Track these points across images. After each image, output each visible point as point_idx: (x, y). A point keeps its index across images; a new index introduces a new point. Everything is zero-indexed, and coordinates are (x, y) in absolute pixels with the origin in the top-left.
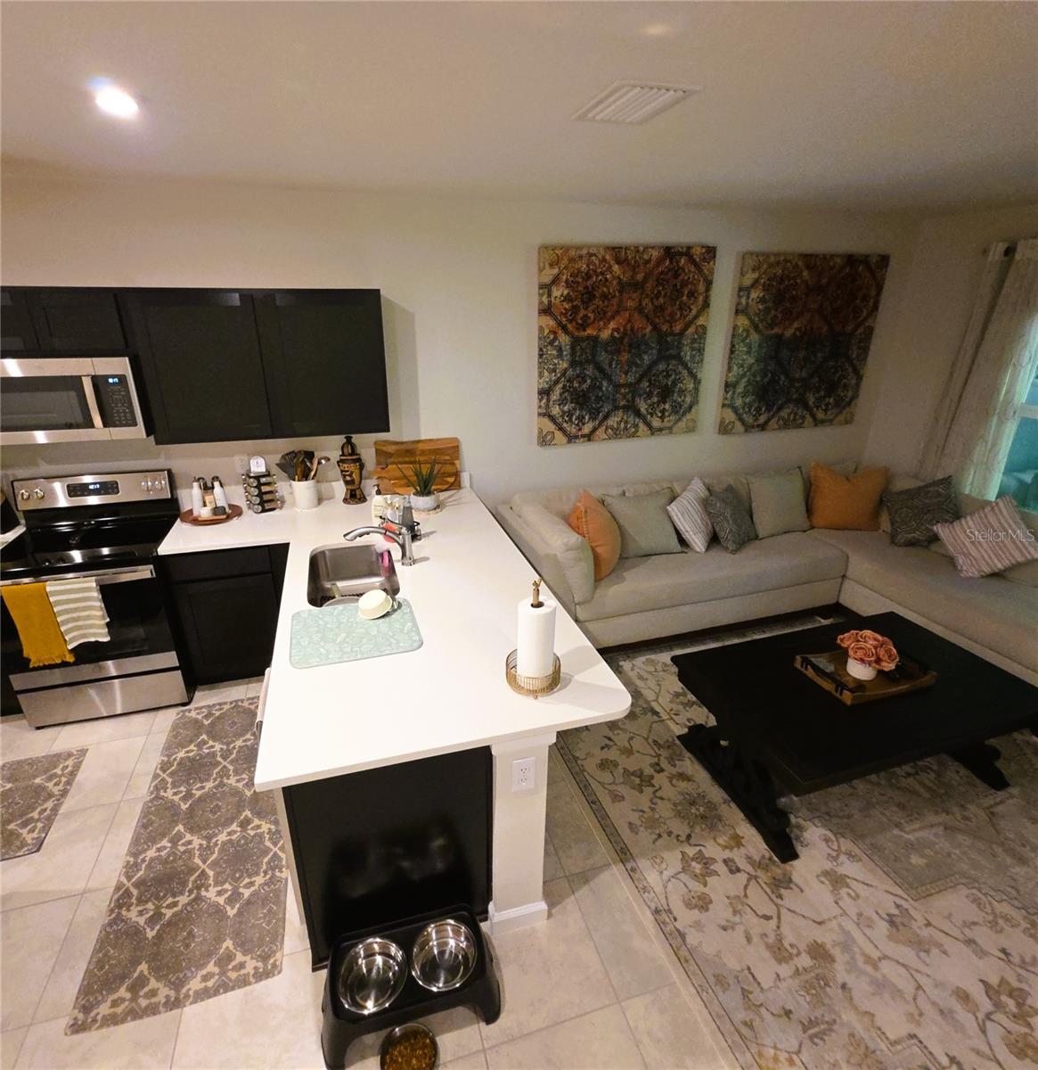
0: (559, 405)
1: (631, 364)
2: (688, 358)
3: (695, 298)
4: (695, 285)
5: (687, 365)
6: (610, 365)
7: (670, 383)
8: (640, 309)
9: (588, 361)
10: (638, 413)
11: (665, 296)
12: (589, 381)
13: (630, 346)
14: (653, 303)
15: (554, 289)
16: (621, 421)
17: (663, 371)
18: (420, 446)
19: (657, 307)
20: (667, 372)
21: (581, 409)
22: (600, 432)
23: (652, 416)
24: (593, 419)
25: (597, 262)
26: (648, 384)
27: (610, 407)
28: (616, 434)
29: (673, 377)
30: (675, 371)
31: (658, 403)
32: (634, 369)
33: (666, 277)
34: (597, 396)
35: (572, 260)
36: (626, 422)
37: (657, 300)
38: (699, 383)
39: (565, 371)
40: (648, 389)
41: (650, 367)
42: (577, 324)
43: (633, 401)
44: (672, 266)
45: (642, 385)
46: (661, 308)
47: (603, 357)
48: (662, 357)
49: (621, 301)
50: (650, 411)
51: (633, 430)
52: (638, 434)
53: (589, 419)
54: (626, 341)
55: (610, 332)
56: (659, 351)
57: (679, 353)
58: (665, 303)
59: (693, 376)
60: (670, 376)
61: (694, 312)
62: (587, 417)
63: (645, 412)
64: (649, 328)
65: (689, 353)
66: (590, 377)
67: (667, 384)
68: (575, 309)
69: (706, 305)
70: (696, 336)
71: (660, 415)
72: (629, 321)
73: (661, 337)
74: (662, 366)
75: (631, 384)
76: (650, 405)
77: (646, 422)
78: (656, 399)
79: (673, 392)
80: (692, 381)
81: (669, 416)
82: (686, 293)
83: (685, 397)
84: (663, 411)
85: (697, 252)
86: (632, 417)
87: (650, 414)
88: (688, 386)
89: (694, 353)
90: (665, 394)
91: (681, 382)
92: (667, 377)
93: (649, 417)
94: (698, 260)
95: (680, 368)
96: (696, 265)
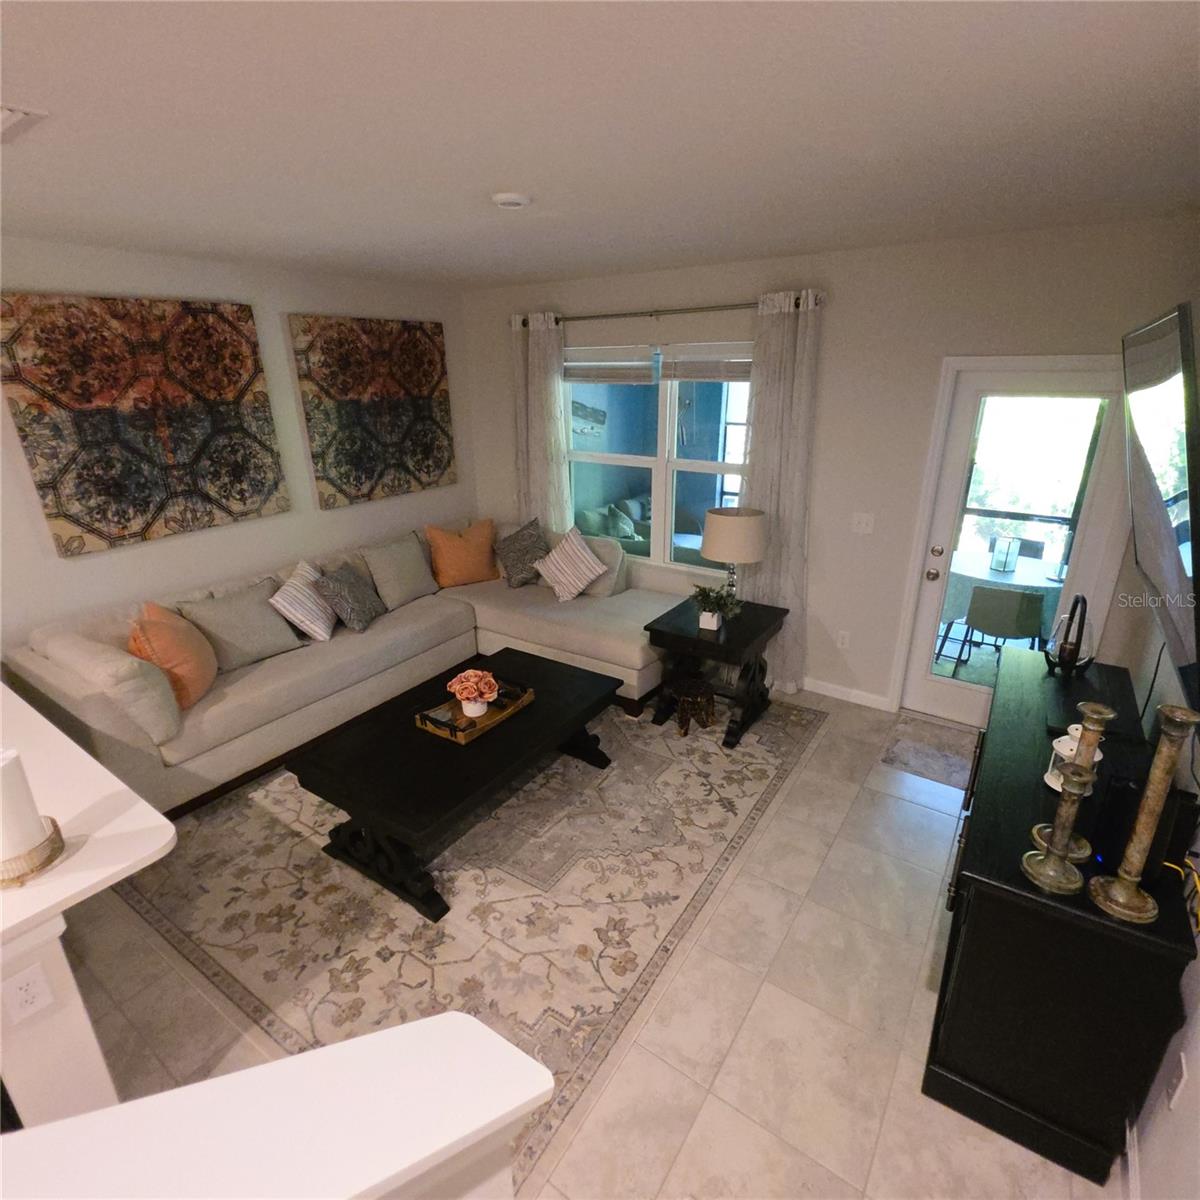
1: (177, 440)
2: (254, 429)
3: (242, 361)
4: (235, 346)
5: (256, 438)
6: (146, 443)
7: (239, 460)
8: (168, 375)
9: (111, 441)
10: (207, 498)
11: (199, 359)
13: (169, 418)
14: (185, 367)
16: (185, 510)
17: (225, 446)
19: (192, 372)
20: (232, 447)
22: (158, 525)
23: (228, 499)
24: (140, 511)
25: (81, 315)
26: (209, 462)
27: (164, 495)
28: (184, 526)
29: (242, 451)
30: (241, 444)
31: (232, 483)
32: (184, 445)
33: (194, 337)
35: (36, 311)
37: (191, 363)
38: (279, 455)
40: (212, 469)
41: (206, 444)
43: (195, 484)
44: (196, 325)
45: (201, 465)
46: (197, 374)
48: (218, 430)
50: (223, 493)
51: (207, 519)
52: (215, 522)
53: (135, 513)
54: (160, 413)
56: (214, 423)
57: (240, 425)
58: (202, 367)
59: (269, 450)
60: (238, 451)
61: (245, 377)
63: (217, 496)
65: (254, 424)
66: (119, 460)
67: (236, 461)
69: (258, 369)
70: (257, 405)
71: (238, 497)
73: (211, 408)
74: (222, 441)
75: (185, 464)
76: (221, 487)
77: (222, 508)
78: (227, 480)
79: (248, 469)
80: (269, 455)
81: (251, 497)
82: (227, 356)
83: (265, 473)
84: (241, 492)
85: (227, 310)
86: (200, 503)
87: (224, 497)
88: (265, 461)
89: (261, 423)
90: (238, 472)
91: (254, 457)
92: (234, 452)
93: (224, 501)
94: (231, 319)
95: (248, 441)
96: (230, 324)
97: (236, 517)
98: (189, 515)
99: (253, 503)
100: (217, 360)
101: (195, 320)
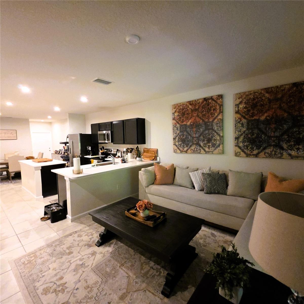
0: (178, 142)
1: (197, 131)
2: (216, 129)
4: (215, 107)
5: (216, 131)
6: (191, 132)
7: (210, 137)
8: (198, 116)
9: (184, 131)
10: (200, 146)
11: (205, 112)
12: (185, 136)
13: (196, 126)
14: (202, 114)
15: (175, 114)
17: (207, 133)
18: (150, 150)
19: (203, 115)
20: (209, 134)
21: (184, 144)
22: (189, 150)
23: (205, 147)
24: (187, 147)
26: (203, 137)
27: (192, 144)
28: (194, 152)
29: (211, 135)
30: (211, 133)
31: (207, 143)
32: (198, 133)
33: (205, 106)
34: (187, 140)
35: (179, 106)
36: (197, 149)
37: (203, 113)
38: (222, 137)
39: (179, 133)
40: (203, 139)
41: (202, 133)
42: (181, 121)
43: (198, 142)
44: (206, 103)
45: (201, 138)
46: (204, 115)
47: (188, 129)
48: (207, 129)
49: (192, 114)
50: (204, 145)
51: (199, 151)
52: (201, 152)
53: (186, 147)
54: (194, 125)
55: (190, 123)
56: (206, 127)
57: (212, 127)
58: (205, 113)
60: (210, 135)
61: (216, 115)
62: (185, 146)
63: (203, 146)
64: (201, 121)
65: (216, 128)
66: (185, 135)
68: (180, 118)
69: (221, 112)
70: (218, 122)
71: (208, 147)
72: (195, 119)
73: (206, 124)
74: (207, 132)
75: (197, 137)
76: (204, 144)
77: (203, 149)
78: (206, 142)
79: (212, 140)
80: (219, 136)
81: (211, 148)
82: (212, 110)
83: (217, 141)
84: (209, 146)
85: (215, 98)
86: (198, 147)
87: (204, 146)
88: (217, 138)
89: (218, 127)
90: (209, 140)
91: (214, 137)
92: (209, 135)
93: (204, 147)
94: (215, 99)
95: (213, 132)
96: (215, 101)
97: (206, 152)
98: (196, 149)
99: (211, 149)
100: (209, 111)
101: (206, 102)
